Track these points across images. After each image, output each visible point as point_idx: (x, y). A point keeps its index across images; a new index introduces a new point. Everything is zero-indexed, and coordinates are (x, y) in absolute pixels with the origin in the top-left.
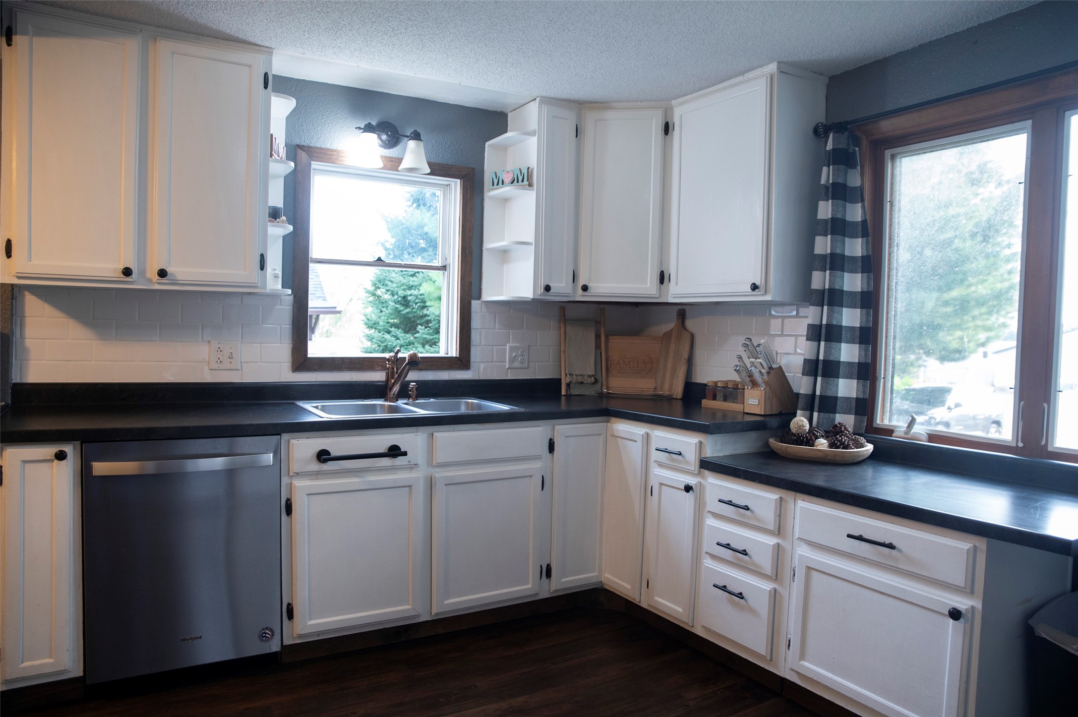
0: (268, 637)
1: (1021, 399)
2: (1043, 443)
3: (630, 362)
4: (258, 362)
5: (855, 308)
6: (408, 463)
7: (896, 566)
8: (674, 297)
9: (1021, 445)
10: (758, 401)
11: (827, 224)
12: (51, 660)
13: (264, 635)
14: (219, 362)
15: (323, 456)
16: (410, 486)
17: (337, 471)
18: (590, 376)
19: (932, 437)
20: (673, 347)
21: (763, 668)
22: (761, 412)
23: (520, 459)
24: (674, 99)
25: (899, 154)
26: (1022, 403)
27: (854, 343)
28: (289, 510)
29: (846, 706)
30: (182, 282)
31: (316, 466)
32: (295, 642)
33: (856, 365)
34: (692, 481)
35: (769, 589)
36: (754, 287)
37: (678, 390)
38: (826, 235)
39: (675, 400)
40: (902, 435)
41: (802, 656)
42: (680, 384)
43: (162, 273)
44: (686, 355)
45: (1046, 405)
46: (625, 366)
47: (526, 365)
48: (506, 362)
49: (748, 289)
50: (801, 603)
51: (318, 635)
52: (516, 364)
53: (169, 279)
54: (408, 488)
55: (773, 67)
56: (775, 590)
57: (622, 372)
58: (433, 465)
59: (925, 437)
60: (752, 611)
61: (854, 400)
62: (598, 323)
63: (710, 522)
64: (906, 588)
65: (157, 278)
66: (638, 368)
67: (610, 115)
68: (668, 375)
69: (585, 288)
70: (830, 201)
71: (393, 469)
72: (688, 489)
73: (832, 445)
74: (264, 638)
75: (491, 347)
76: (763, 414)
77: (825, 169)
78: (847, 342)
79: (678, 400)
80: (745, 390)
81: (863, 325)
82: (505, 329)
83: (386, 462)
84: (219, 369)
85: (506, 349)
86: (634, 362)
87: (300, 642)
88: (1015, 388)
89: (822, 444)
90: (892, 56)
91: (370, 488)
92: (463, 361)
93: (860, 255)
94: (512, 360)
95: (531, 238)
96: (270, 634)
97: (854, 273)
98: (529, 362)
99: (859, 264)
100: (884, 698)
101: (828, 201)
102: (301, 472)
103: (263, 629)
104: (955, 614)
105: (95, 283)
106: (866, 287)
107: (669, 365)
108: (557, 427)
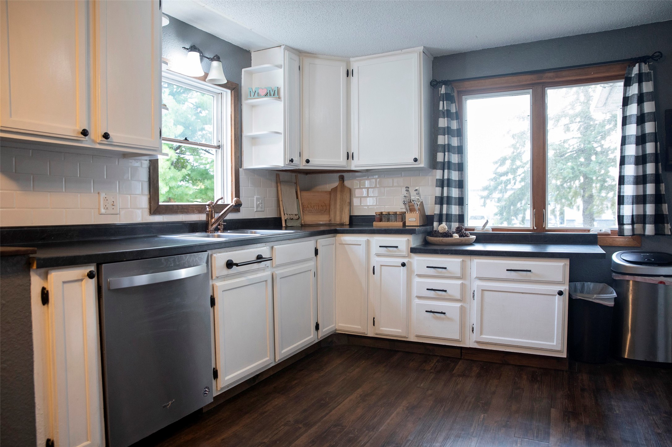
0: (207, 394)
1: (534, 209)
2: (544, 226)
3: (314, 206)
4: (129, 208)
5: (456, 171)
6: (265, 266)
7: (529, 279)
8: (355, 167)
9: (535, 228)
10: (415, 219)
11: (445, 129)
12: (88, 443)
13: (205, 392)
14: (106, 208)
15: (230, 264)
16: (266, 281)
17: (235, 274)
18: (296, 215)
19: (493, 229)
20: (339, 196)
21: (456, 346)
22: (417, 224)
23: (301, 262)
24: (353, 57)
25: (468, 98)
26: (535, 210)
27: (456, 188)
28: (213, 302)
29: (506, 350)
30: (115, 144)
31: (226, 271)
32: (218, 394)
33: (458, 198)
34: (405, 260)
35: (459, 306)
36: (416, 160)
37: (346, 220)
38: (444, 135)
39: (345, 226)
40: (481, 230)
41: (481, 334)
42: (347, 216)
43: (106, 136)
44: (348, 201)
45: (544, 210)
46: (311, 209)
47: (263, 210)
48: (254, 207)
49: (412, 161)
50: (480, 308)
51: (228, 387)
52: (259, 209)
53: (110, 141)
54: (265, 282)
55: (421, 48)
56: (462, 306)
57: (310, 212)
58: (274, 266)
59: (491, 230)
60: (449, 319)
61: (458, 215)
62: (296, 183)
63: (417, 280)
64: (535, 288)
65: (100, 140)
66: (319, 209)
67: (317, 61)
68: (338, 213)
69: (308, 161)
70: (446, 119)
71: (258, 270)
72: (403, 265)
73: (460, 236)
74: (205, 395)
75: (248, 198)
76: (419, 225)
77: (441, 103)
78: (454, 188)
79: (347, 226)
80: (406, 214)
81: (460, 179)
82: (253, 187)
83: (256, 266)
84: (106, 213)
85: (254, 199)
86: (316, 206)
87: (221, 393)
88: (531, 204)
89: (456, 236)
90: (468, 52)
91: (250, 283)
92: (237, 207)
93: (456, 145)
94: (257, 207)
95: (281, 130)
96: (208, 390)
97: (455, 154)
98: (264, 207)
99: (456, 150)
100: (527, 339)
101: (444, 118)
102: (220, 276)
103: (205, 388)
104: (560, 293)
105: (52, 139)
106: (460, 161)
107: (338, 207)
108: (319, 241)
